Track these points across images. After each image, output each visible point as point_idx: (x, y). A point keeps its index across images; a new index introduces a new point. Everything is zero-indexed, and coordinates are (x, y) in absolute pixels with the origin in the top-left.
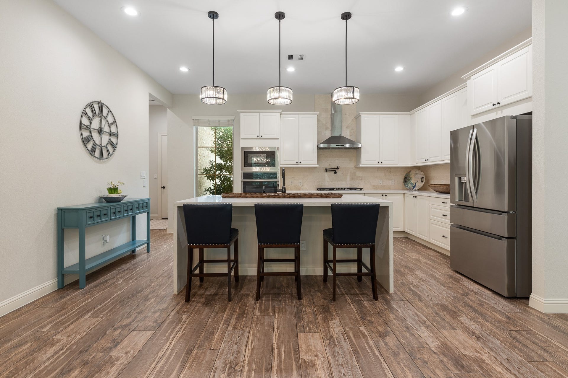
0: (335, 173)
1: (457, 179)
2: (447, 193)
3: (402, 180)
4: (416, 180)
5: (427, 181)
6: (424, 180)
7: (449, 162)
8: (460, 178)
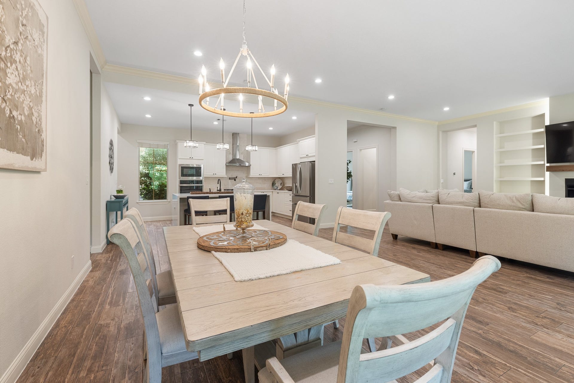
0: (235, 180)
1: (294, 184)
2: (291, 191)
3: (271, 184)
4: (278, 184)
5: (284, 185)
6: (282, 184)
7: (291, 176)
8: (295, 184)
